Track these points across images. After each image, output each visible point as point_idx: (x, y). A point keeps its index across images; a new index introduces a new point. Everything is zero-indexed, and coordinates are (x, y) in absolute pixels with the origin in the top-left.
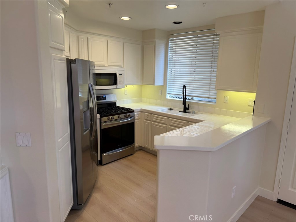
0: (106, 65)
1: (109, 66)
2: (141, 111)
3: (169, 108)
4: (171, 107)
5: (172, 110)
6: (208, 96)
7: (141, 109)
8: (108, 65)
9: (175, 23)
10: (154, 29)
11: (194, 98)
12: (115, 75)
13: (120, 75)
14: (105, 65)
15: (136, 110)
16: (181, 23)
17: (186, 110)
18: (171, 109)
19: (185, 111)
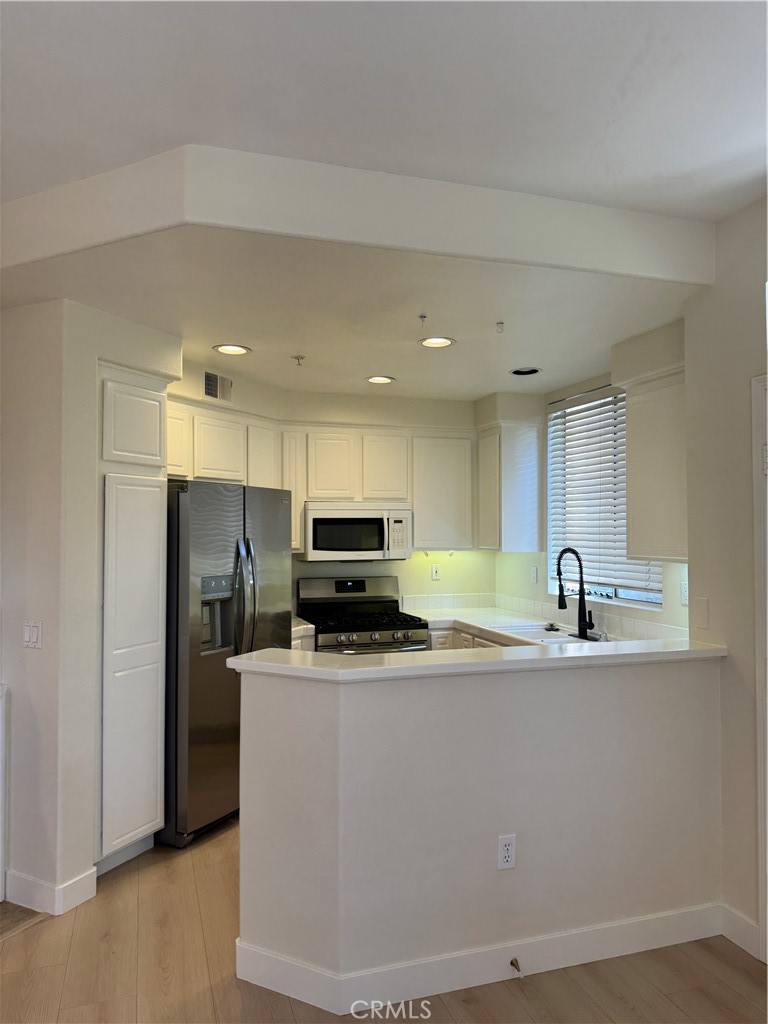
0: (358, 498)
1: (366, 499)
2: (454, 629)
3: (546, 623)
4: (552, 622)
5: (557, 630)
6: (642, 584)
7: (455, 621)
8: (364, 499)
9: (517, 373)
10: (495, 394)
11: (622, 593)
12: (379, 522)
13: (396, 522)
14: (353, 498)
15: (435, 622)
16: (534, 371)
17: (585, 628)
18: (552, 625)
19: (583, 635)
